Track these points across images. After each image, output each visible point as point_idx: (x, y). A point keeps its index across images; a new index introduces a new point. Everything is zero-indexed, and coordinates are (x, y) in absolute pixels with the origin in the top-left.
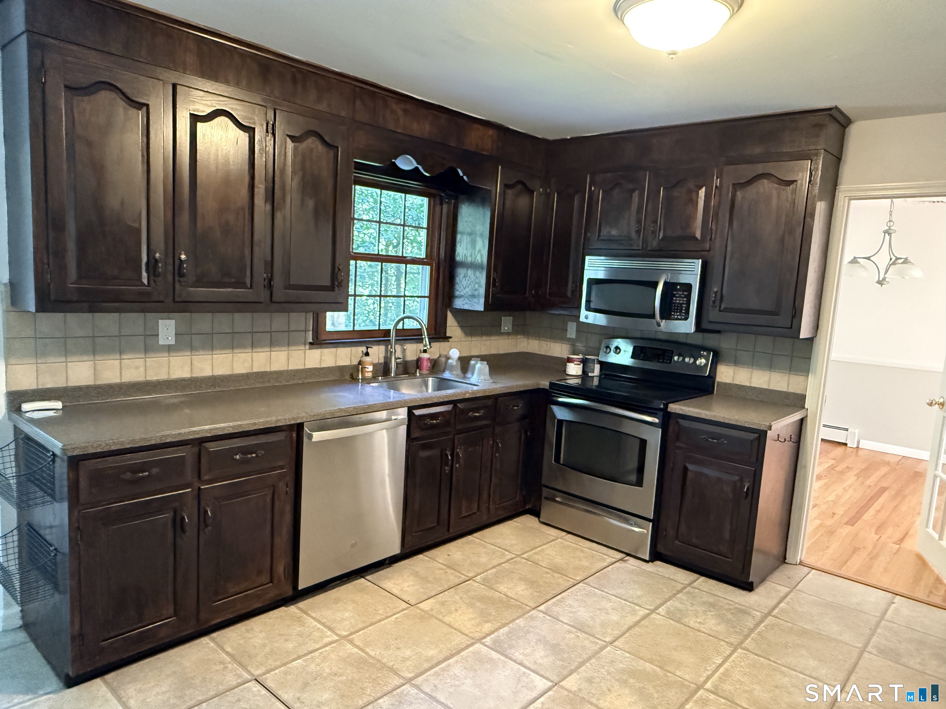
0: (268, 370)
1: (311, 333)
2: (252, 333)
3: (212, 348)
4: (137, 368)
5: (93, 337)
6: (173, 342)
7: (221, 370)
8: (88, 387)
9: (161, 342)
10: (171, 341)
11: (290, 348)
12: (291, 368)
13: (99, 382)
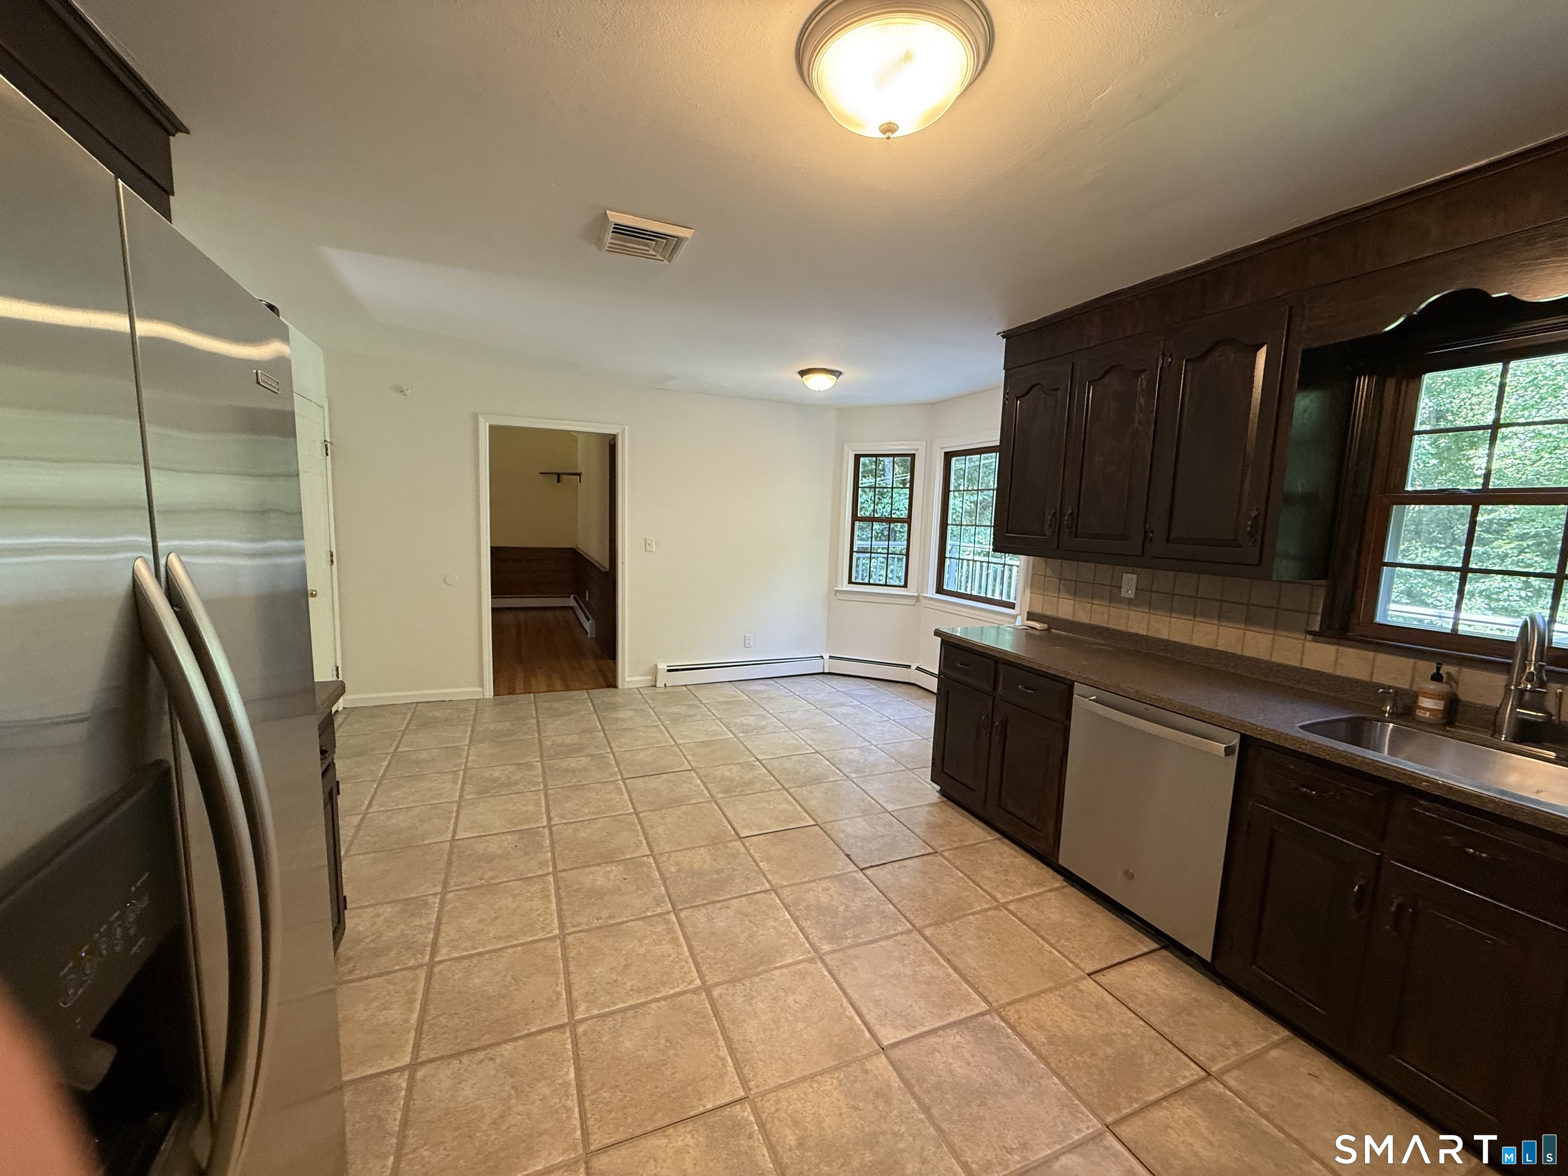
0: (1239, 653)
1: (1319, 618)
2: (1221, 601)
3: (1171, 610)
4: (1103, 614)
5: (1076, 581)
6: (1132, 596)
7: (1179, 637)
8: (1066, 621)
9: (1123, 594)
10: (1131, 594)
11: (1277, 632)
12: (1276, 659)
13: (1076, 619)
